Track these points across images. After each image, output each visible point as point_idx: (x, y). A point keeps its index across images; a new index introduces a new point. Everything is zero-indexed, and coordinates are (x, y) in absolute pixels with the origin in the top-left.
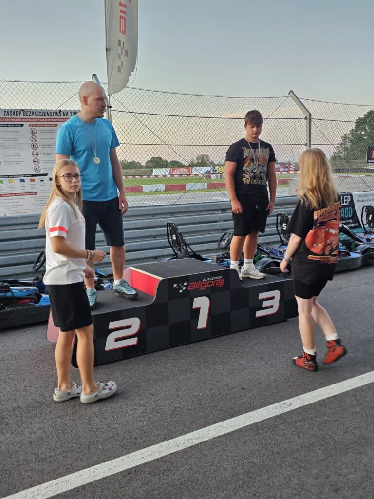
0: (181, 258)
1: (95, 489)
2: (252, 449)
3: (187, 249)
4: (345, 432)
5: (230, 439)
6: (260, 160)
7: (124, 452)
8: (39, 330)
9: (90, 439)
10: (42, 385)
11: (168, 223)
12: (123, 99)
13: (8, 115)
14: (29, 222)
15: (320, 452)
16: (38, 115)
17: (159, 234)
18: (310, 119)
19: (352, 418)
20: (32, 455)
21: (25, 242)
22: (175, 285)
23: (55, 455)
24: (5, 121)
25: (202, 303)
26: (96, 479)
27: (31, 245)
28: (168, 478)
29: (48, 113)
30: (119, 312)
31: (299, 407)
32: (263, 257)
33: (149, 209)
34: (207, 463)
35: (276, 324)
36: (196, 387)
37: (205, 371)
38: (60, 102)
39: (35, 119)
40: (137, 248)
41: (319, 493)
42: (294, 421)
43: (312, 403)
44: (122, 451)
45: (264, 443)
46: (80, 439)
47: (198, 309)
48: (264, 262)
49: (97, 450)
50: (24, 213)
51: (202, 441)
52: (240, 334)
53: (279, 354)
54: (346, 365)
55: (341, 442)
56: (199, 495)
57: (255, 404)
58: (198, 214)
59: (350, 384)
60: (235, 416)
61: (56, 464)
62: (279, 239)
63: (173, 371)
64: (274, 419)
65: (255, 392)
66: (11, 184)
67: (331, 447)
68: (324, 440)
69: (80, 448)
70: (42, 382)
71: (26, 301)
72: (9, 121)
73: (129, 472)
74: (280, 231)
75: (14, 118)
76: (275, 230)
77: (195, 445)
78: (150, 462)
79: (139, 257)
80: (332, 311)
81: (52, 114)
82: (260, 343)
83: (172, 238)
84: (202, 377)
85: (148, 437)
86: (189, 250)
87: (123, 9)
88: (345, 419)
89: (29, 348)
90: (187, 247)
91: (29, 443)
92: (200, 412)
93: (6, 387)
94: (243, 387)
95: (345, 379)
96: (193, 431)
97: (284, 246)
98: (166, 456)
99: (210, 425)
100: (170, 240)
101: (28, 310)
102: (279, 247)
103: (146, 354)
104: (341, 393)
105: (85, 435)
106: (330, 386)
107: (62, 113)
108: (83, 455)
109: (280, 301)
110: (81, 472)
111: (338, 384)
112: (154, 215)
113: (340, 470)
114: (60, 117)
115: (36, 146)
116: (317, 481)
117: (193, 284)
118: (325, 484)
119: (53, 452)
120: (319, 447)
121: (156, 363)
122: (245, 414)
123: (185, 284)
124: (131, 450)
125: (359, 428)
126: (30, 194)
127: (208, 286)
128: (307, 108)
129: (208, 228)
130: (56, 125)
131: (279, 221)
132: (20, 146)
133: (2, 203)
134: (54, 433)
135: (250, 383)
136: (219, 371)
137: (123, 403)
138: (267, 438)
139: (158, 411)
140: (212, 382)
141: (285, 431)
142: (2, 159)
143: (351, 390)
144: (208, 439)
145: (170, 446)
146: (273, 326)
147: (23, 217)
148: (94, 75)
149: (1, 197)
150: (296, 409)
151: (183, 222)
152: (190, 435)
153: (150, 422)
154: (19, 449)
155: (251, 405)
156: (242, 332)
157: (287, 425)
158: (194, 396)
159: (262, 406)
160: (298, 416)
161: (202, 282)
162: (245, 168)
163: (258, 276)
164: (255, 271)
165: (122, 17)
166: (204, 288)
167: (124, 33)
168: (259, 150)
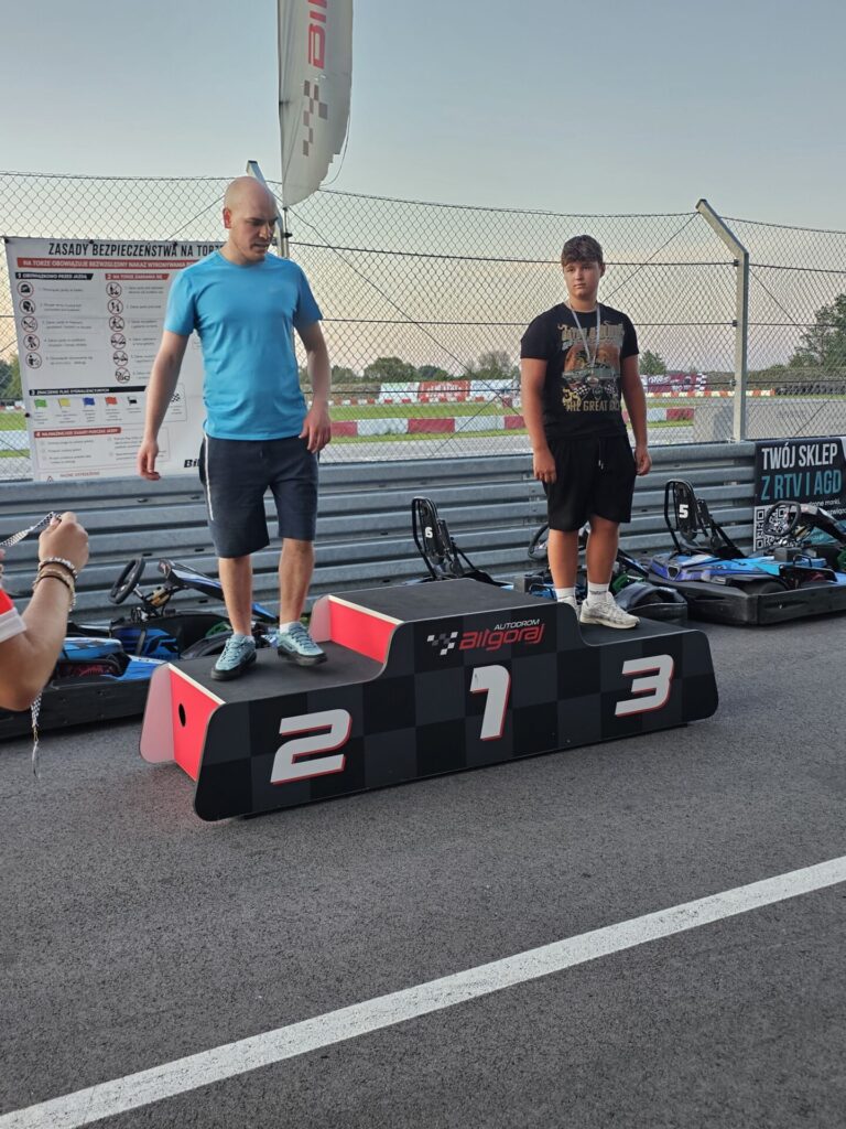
0: (444, 579)
1: (246, 1091)
2: (606, 1012)
3: (457, 559)
4: (824, 980)
5: (555, 989)
6: (601, 352)
7: (311, 1010)
8: (124, 735)
9: (235, 978)
10: (128, 855)
11: (414, 501)
12: (317, 219)
13: (58, 252)
14: (102, 494)
15: (766, 1024)
16: (125, 252)
17: (394, 526)
18: (747, 265)
19: (841, 948)
20: (106, 1012)
22: (431, 638)
23: (157, 1013)
24: (51, 267)
25: (492, 681)
26: (249, 1068)
27: (108, 547)
28: (412, 1072)
29: (148, 248)
30: (303, 695)
31: (715, 919)
32: (634, 581)
33: (372, 469)
34: (502, 1038)
35: (663, 733)
36: (476, 868)
37: (499, 834)
38: (175, 223)
39: (120, 261)
40: (347, 556)
41: (763, 1116)
42: (704, 952)
43: (748, 912)
44: (308, 1007)
45: (634, 999)
46: (213, 978)
47: (483, 695)
48: (634, 592)
49: (251, 1003)
50: (91, 474)
51: (490, 990)
52: (579, 752)
53: (669, 798)
54: (825, 827)
55: (816, 1000)
56: (484, 1111)
57: (612, 910)
58: (484, 480)
59: (834, 871)
60: (566, 937)
61: (158, 1032)
62: (672, 542)
63: (424, 831)
64: (658, 946)
65: (613, 884)
66: (64, 408)
67: (790, 1012)
68: (774, 996)
69: (212, 998)
70: (130, 850)
71: (94, 669)
72: (60, 267)
73: (323, 1054)
74: (674, 524)
75: (71, 260)
76: (661, 519)
77: (475, 998)
78: (371, 1034)
79: (349, 577)
80: (792, 705)
81: (157, 250)
82: (624, 773)
83: (424, 535)
84: (490, 848)
85: (368, 977)
86: (462, 561)
87: (316, 9)
88: (824, 949)
89: (100, 775)
90: (459, 555)
91: (99, 984)
92: (487, 925)
93: (49, 858)
94: (584, 871)
95: (823, 859)
96: (470, 967)
97: (680, 557)
98: (408, 1022)
99: (510, 954)
100: (420, 539)
101: (98, 690)
102: (671, 558)
103: (366, 791)
104: (815, 891)
105: (224, 970)
106: (790, 874)
107: (178, 250)
108: (219, 1014)
109: (673, 680)
110: (214, 1051)
111: (807, 869)
112: (382, 483)
113: (811, 1064)
114: (174, 258)
115: (121, 323)
116: (757, 1087)
117: (473, 637)
118: (777, 1095)
119: (152, 1006)
120: (763, 1012)
121: (385, 814)
122: (590, 933)
123: (454, 635)
124: (328, 1006)
126: (106, 431)
127: (506, 641)
128: (739, 239)
129: (507, 515)
130: (165, 277)
131: (671, 500)
132: (85, 324)
133: (44, 451)
134: (154, 964)
135: (601, 862)
136: (530, 835)
137: (310, 900)
138: (641, 987)
139: (390, 921)
140: (514, 859)
141: (682, 974)
142: (43, 351)
143: (838, 884)
144: (504, 986)
145: (416, 1000)
146: (654, 737)
147: (90, 484)
148: (253, 163)
149: (41, 436)
150: (709, 924)
151: (450, 499)
152: (462, 977)
153: (372, 945)
154: (77, 996)
155: (603, 913)
156: (584, 750)
157: (687, 960)
158: (473, 888)
159: (630, 916)
160: (715, 941)
161: (492, 631)
162: (567, 374)
163: (622, 623)
164: (614, 610)
165: (312, 28)
166: (496, 645)
167: (319, 64)
168: (599, 329)
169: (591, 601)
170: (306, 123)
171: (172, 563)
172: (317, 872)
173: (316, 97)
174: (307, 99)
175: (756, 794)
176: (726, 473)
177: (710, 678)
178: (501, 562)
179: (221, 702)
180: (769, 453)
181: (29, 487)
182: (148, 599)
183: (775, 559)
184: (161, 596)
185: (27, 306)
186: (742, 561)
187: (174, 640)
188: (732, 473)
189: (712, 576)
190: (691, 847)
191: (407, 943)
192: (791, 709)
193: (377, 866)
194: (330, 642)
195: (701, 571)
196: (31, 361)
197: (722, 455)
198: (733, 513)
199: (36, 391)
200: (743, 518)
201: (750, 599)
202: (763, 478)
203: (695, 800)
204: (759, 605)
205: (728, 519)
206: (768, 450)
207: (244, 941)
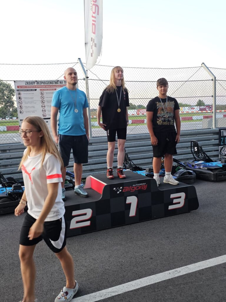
0: (128, 169)
3: (131, 163)
4: (212, 294)
5: (135, 294)
9: (49, 288)
12: (97, 72)
13: (28, 84)
16: (45, 83)
18: (215, 80)
19: (220, 284)
20: (13, 296)
22: (114, 189)
24: (26, 88)
25: (132, 200)
29: (51, 82)
31: (185, 274)
32: (181, 169)
35: (182, 214)
36: (121, 255)
37: (130, 245)
39: (44, 86)
42: (180, 284)
43: (195, 272)
45: (157, 298)
46: (43, 287)
47: (130, 204)
48: (180, 172)
49: (51, 295)
51: (117, 294)
53: (180, 235)
54: (223, 245)
57: (156, 270)
60: (142, 278)
62: (193, 157)
63: (110, 244)
64: (167, 282)
65: (158, 261)
68: (197, 299)
69: (41, 293)
72: (28, 88)
74: (193, 152)
75: (31, 86)
76: (190, 150)
77: (112, 297)
80: (221, 206)
81: (53, 83)
82: (169, 227)
84: (127, 249)
87: (94, 19)
88: (215, 284)
91: (13, 288)
92: (120, 273)
93: (9, 249)
94: (151, 257)
95: (220, 255)
96: (113, 286)
97: (195, 162)
99: (125, 283)
102: (193, 162)
103: (96, 231)
104: (216, 266)
105: (46, 285)
106: (209, 260)
107: (59, 82)
109: (185, 199)
111: (215, 258)
114: (58, 84)
115: (44, 102)
117: (126, 188)
121: (100, 238)
122: (148, 277)
123: (121, 188)
125: (223, 292)
127: (136, 189)
128: (213, 73)
129: (148, 149)
130: (55, 89)
131: (192, 145)
132: (35, 102)
135: (156, 255)
136: (138, 245)
138: (159, 294)
139: (94, 271)
140: (133, 253)
141: (172, 291)
142: (24, 109)
143: (223, 263)
144: (121, 293)
145: (96, 296)
146: (180, 215)
148: (79, 59)
150: (183, 275)
152: (110, 289)
153: (88, 278)
155: (154, 270)
156: (159, 219)
157: (174, 286)
158: (119, 262)
159: (161, 272)
160: (183, 280)
161: (132, 186)
162: (158, 115)
163: (174, 183)
164: (172, 179)
165: (93, 24)
166: (133, 190)
167: (94, 33)
168: (167, 103)
169: (166, 177)
170: (92, 48)
172: (78, 255)
173: (94, 42)
174: (92, 42)
175: (205, 234)
176: (211, 137)
177: (196, 198)
180: (223, 132)
181: (20, 145)
185: (20, 98)
186: (212, 163)
188: (213, 137)
189: (203, 167)
190: (183, 250)
191: (97, 278)
193: (95, 254)
194: (91, 188)
195: (201, 166)
196: (21, 112)
197: (209, 132)
198: (213, 148)
200: (216, 150)
201: (214, 174)
202: (221, 138)
203: (187, 235)
204: (216, 176)
205: (212, 150)
206: (222, 131)
207: (54, 276)
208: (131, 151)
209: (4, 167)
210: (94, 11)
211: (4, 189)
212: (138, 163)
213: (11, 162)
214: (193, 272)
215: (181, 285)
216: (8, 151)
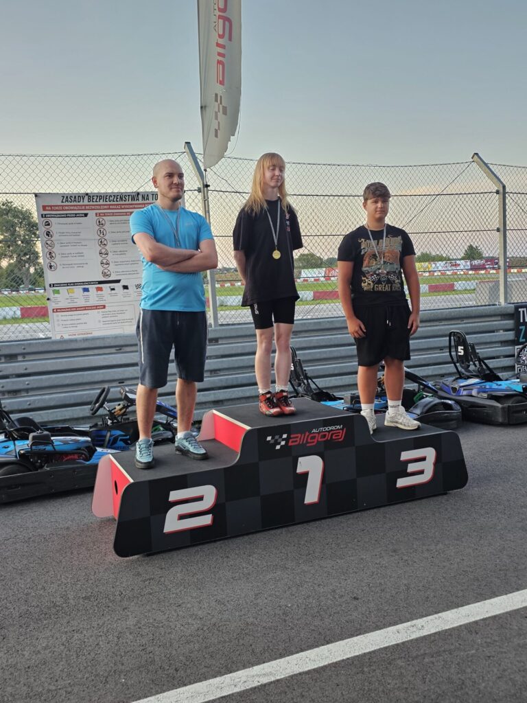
0: (302, 396)
2: (345, 697)
3: (309, 384)
4: (499, 678)
5: (316, 680)
6: (386, 254)
7: (153, 691)
9: (111, 667)
10: (69, 580)
12: (229, 175)
13: (67, 201)
14: (93, 346)
16: (107, 200)
18: (505, 193)
19: (515, 654)
20: (25, 688)
21: (87, 375)
22: (269, 438)
23: (56, 690)
24: (63, 210)
25: (312, 466)
27: (96, 379)
29: (121, 197)
30: (185, 476)
31: (434, 632)
32: (427, 396)
35: (429, 499)
36: (285, 592)
37: (306, 568)
38: (141, 181)
39: (104, 205)
40: (245, 382)
42: (422, 655)
43: (457, 627)
44: (152, 689)
45: (366, 688)
46: (98, 666)
47: (305, 476)
48: (424, 404)
49: (117, 684)
50: (88, 334)
51: (273, 679)
52: (372, 512)
53: (423, 545)
55: (490, 693)
57: (367, 624)
59: (523, 598)
60: (332, 642)
62: (455, 370)
63: (258, 566)
64: (392, 650)
65: (372, 605)
66: (71, 295)
68: (462, 688)
69: (93, 680)
70: (71, 576)
71: (72, 457)
72: (68, 210)
74: (455, 359)
75: (74, 206)
76: (447, 355)
77: (261, 685)
79: (248, 394)
80: (520, 480)
81: (127, 198)
82: (398, 527)
84: (298, 578)
85: (195, 668)
86: (313, 386)
87: (220, 50)
88: (504, 655)
89: (67, 525)
90: (310, 381)
92: (282, 632)
93: (20, 581)
94: (355, 595)
95: (518, 590)
96: (264, 662)
97: (460, 380)
98: (214, 701)
99: (292, 653)
101: (74, 470)
102: (454, 380)
103: (227, 539)
104: (507, 613)
105: (106, 661)
106: (492, 600)
107: (140, 197)
108: (94, 691)
109: (436, 464)
111: (504, 597)
114: (137, 202)
115: (105, 242)
117: (297, 437)
121: (236, 554)
122: (349, 640)
123: (285, 436)
124: (164, 688)
125: (523, 671)
126: (96, 307)
127: (320, 440)
128: (500, 177)
131: (453, 343)
132: (83, 243)
133: (58, 320)
134: (64, 655)
135: (368, 589)
137: (173, 613)
138: (374, 679)
139: (221, 628)
140: (312, 586)
141: (403, 671)
142: (58, 260)
143: (524, 608)
144: (282, 677)
145: (222, 685)
146: (424, 501)
147: (86, 340)
148: (188, 143)
149: (57, 312)
150: (430, 636)
151: (312, 345)
152: (257, 669)
153: (204, 645)
154: (10, 677)
155: (361, 625)
156: (375, 510)
157: (409, 661)
158: (280, 607)
159: (378, 628)
160: (431, 647)
161: (310, 433)
162: (364, 269)
163: (409, 426)
164: (404, 418)
165: (219, 62)
166: (313, 442)
167: (222, 83)
168: (385, 241)
169: (390, 412)
170: (216, 118)
171: (127, 389)
172: (183, 593)
173: (221, 103)
174: (216, 104)
175: (482, 542)
176: (495, 325)
177: (461, 462)
178: (347, 384)
179: (132, 481)
180: (523, 311)
181: (48, 343)
182: (113, 411)
183: (521, 381)
184: (121, 410)
185: (48, 234)
186: (499, 383)
187: (128, 437)
188: (500, 324)
189: (478, 393)
190: (430, 579)
191: (227, 644)
192: (519, 482)
193: (222, 589)
194: (214, 440)
195: (472, 389)
196: (51, 267)
197: (492, 313)
198: (501, 350)
199: (53, 284)
200: (508, 354)
201: (503, 408)
202: (520, 328)
203: (440, 546)
204: (508, 411)
205: (498, 355)
206: (523, 309)
207: (124, 641)
208: (309, 358)
209: (10, 396)
210: (221, 33)
211: (11, 443)
212: (327, 386)
213: (28, 384)
214: (453, 629)
215: (424, 658)
216: (20, 358)
